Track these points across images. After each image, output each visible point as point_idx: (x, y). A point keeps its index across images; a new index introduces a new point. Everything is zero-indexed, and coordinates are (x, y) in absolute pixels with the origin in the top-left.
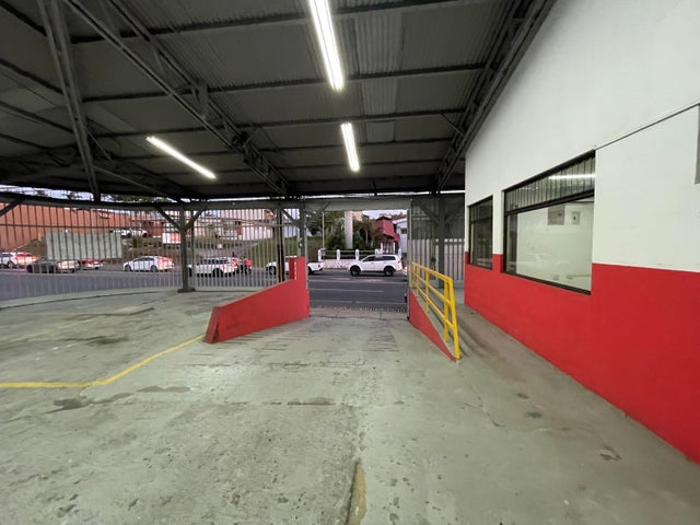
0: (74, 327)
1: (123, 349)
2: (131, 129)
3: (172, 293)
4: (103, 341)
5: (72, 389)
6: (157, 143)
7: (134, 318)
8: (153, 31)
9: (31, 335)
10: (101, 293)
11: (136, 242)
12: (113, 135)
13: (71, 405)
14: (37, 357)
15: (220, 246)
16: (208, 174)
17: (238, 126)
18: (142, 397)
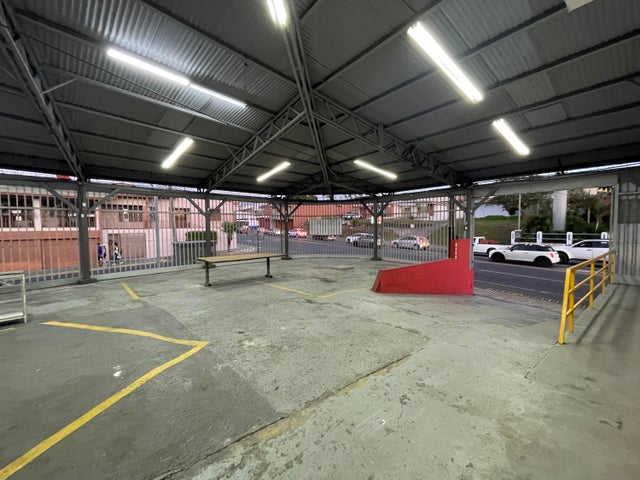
0: (316, 272)
1: (334, 285)
2: (346, 158)
3: (366, 260)
4: (326, 281)
5: (311, 297)
6: (360, 163)
7: (343, 272)
8: (352, 110)
9: (301, 273)
10: (331, 256)
11: (355, 223)
12: (338, 163)
13: (310, 302)
14: (302, 282)
15: (412, 226)
16: (392, 176)
17: (407, 142)
18: (334, 306)
